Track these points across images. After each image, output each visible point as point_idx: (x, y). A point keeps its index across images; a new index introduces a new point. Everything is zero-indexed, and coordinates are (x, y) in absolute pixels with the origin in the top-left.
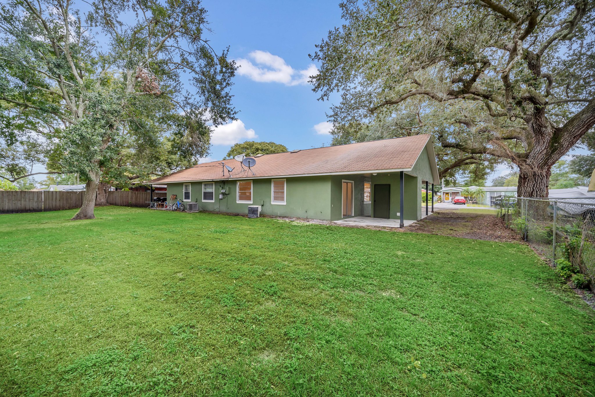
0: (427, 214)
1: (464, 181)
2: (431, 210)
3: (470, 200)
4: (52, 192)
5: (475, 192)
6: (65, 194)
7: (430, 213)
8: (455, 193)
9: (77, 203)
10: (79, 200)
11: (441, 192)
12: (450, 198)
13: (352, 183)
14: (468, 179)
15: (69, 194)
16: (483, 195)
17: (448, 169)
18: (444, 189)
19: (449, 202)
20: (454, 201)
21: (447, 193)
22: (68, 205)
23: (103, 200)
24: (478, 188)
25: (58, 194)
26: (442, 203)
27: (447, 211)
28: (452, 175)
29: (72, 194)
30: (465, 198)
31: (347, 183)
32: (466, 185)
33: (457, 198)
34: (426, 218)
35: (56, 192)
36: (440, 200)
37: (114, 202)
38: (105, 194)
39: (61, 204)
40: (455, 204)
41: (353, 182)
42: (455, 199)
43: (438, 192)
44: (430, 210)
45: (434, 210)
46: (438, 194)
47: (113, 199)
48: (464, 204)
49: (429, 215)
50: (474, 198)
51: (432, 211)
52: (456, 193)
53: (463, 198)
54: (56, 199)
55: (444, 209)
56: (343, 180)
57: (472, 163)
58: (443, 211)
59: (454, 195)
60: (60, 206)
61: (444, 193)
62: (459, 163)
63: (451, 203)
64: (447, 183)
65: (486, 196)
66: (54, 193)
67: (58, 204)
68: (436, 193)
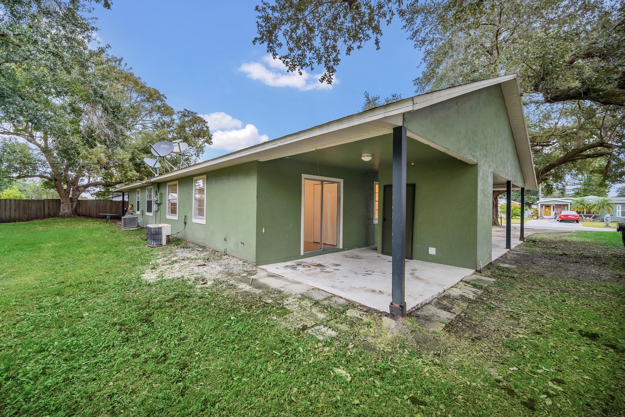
0: (508, 245)
1: (573, 190)
2: (518, 233)
3: (586, 216)
4: (5, 200)
5: (595, 205)
6: (21, 203)
7: (515, 242)
8: (560, 205)
9: (38, 214)
10: (40, 210)
11: (537, 204)
12: (553, 213)
13: (338, 183)
14: (579, 186)
15: (27, 203)
16: (611, 209)
17: (552, 166)
18: (542, 200)
19: (550, 219)
20: (560, 217)
21: (548, 206)
22: (26, 216)
23: (67, 211)
24: (601, 198)
25: (13, 202)
26: (539, 220)
27: (552, 237)
28: (558, 178)
29: (31, 203)
30: (579, 213)
31: (322, 182)
32: (577, 194)
33: (564, 213)
34: (503, 259)
35: (10, 200)
36: (536, 215)
37: (88, 213)
38: (70, 204)
39: (17, 216)
40: (561, 221)
41: (341, 181)
42: (562, 214)
43: (533, 204)
44: (515, 233)
45: (526, 234)
46: (534, 206)
47: (86, 210)
48: (577, 222)
49: (512, 247)
50: (593, 213)
51: (522, 238)
52: (563, 206)
53: (575, 213)
54: (10, 209)
55: (544, 231)
56: (304, 176)
57: (601, 155)
58: (545, 236)
59: (559, 210)
60: (15, 217)
61: (542, 206)
62: (573, 156)
63: (553, 220)
64: (549, 191)
65: (616, 211)
66: (8, 202)
67: (13, 214)
68: (529, 205)
